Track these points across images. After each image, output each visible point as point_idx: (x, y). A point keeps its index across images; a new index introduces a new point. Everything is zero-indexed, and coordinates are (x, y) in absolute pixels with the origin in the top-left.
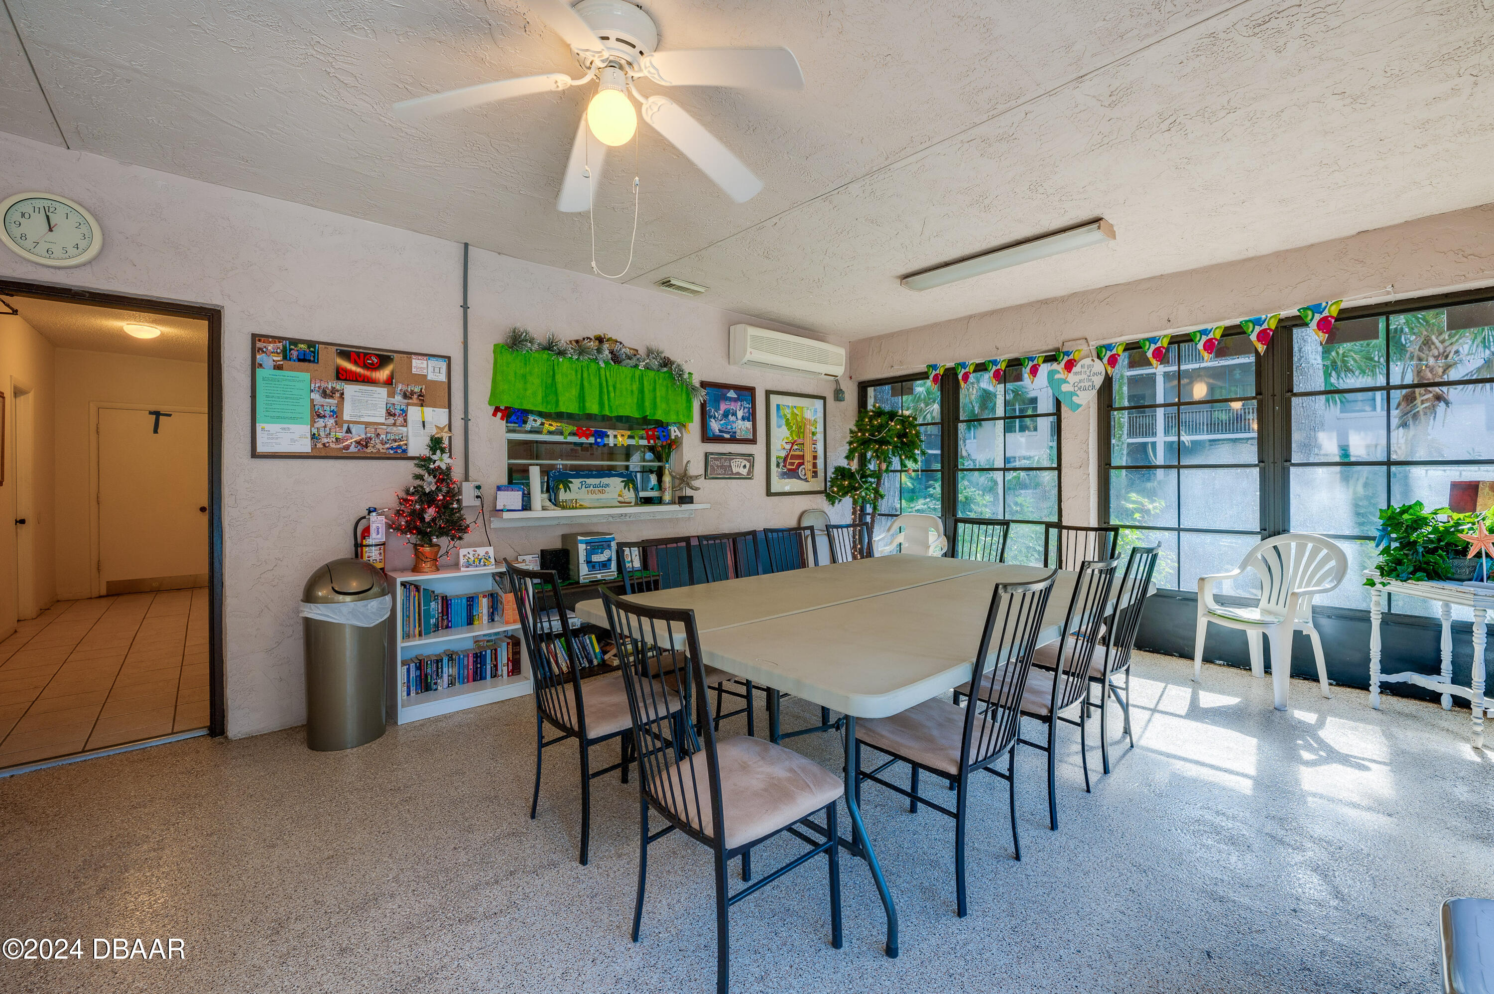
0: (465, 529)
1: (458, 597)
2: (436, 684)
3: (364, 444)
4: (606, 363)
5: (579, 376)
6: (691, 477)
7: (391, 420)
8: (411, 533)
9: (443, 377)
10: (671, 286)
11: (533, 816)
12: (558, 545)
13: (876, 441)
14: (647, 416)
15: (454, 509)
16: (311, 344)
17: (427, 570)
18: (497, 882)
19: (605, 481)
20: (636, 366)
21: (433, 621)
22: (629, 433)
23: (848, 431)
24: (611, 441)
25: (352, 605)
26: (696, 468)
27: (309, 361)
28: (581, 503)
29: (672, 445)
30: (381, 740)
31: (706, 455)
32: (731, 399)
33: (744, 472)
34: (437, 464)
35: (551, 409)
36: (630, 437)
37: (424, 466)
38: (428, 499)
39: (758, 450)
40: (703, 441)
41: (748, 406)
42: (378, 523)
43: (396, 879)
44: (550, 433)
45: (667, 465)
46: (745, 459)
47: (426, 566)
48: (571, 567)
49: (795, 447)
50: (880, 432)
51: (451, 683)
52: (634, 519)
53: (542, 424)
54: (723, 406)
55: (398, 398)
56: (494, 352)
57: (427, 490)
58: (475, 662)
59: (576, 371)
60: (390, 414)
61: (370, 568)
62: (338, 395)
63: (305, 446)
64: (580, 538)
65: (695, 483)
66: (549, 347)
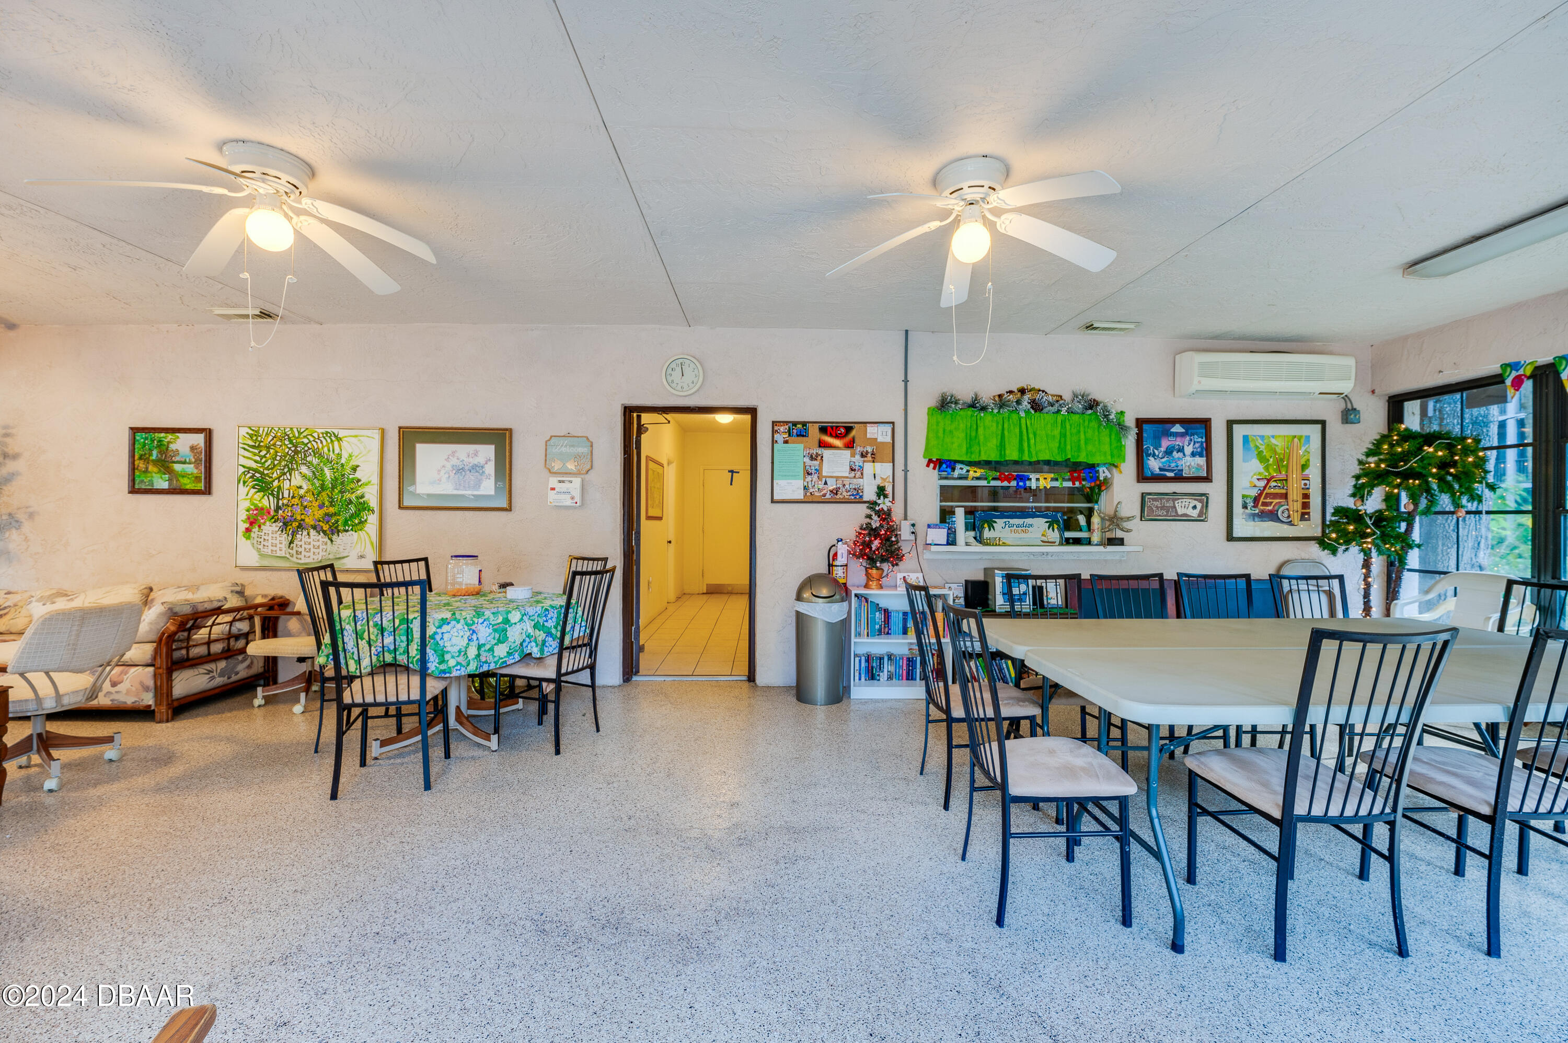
0: (900, 558)
1: (897, 611)
2: (879, 675)
3: (835, 492)
4: (1027, 412)
5: (1000, 427)
6: (1122, 519)
7: (853, 474)
8: (863, 558)
9: (888, 439)
10: (1096, 328)
11: (921, 774)
12: (980, 577)
13: (1397, 474)
14: (1069, 459)
15: (893, 541)
16: (804, 424)
17: (874, 587)
18: (885, 800)
19: (1029, 521)
20: (1058, 411)
21: (877, 627)
22: (1052, 475)
23: (1357, 463)
24: (1033, 484)
25: (822, 605)
26: (1130, 508)
27: (803, 436)
28: (1004, 541)
29: (1103, 485)
30: (838, 705)
31: (1143, 496)
32: (1177, 435)
33: (1195, 513)
34: (880, 507)
35: (975, 458)
36: (1052, 479)
37: (871, 508)
38: (874, 533)
39: (1216, 490)
40: (1138, 481)
41: (1200, 440)
42: (842, 549)
43: (828, 779)
44: (978, 478)
45: (1096, 507)
46: (1195, 500)
47: (873, 584)
48: (990, 597)
49: (1273, 484)
50: (1406, 462)
51: (890, 678)
52: (1056, 558)
53: (968, 471)
54: (1165, 443)
55: (858, 457)
56: (928, 414)
57: (874, 527)
58: (908, 665)
59: (998, 423)
60: (852, 470)
61: (835, 581)
62: (819, 458)
63: (800, 495)
64: (996, 571)
65: (1126, 525)
66: (975, 405)
